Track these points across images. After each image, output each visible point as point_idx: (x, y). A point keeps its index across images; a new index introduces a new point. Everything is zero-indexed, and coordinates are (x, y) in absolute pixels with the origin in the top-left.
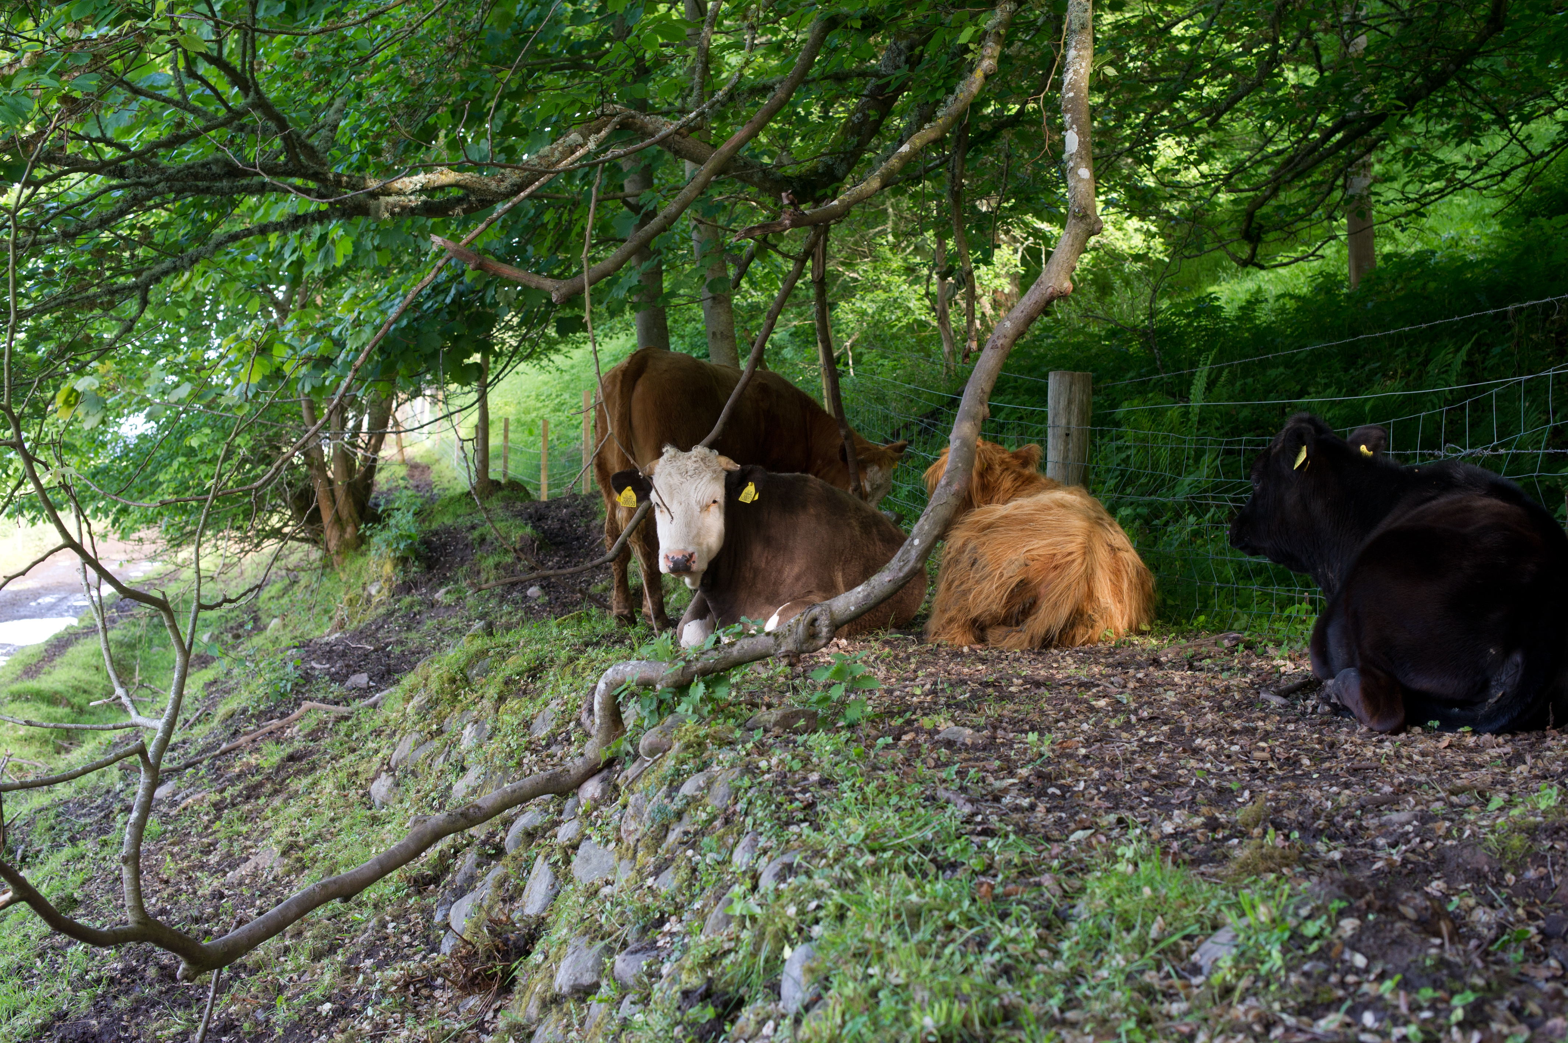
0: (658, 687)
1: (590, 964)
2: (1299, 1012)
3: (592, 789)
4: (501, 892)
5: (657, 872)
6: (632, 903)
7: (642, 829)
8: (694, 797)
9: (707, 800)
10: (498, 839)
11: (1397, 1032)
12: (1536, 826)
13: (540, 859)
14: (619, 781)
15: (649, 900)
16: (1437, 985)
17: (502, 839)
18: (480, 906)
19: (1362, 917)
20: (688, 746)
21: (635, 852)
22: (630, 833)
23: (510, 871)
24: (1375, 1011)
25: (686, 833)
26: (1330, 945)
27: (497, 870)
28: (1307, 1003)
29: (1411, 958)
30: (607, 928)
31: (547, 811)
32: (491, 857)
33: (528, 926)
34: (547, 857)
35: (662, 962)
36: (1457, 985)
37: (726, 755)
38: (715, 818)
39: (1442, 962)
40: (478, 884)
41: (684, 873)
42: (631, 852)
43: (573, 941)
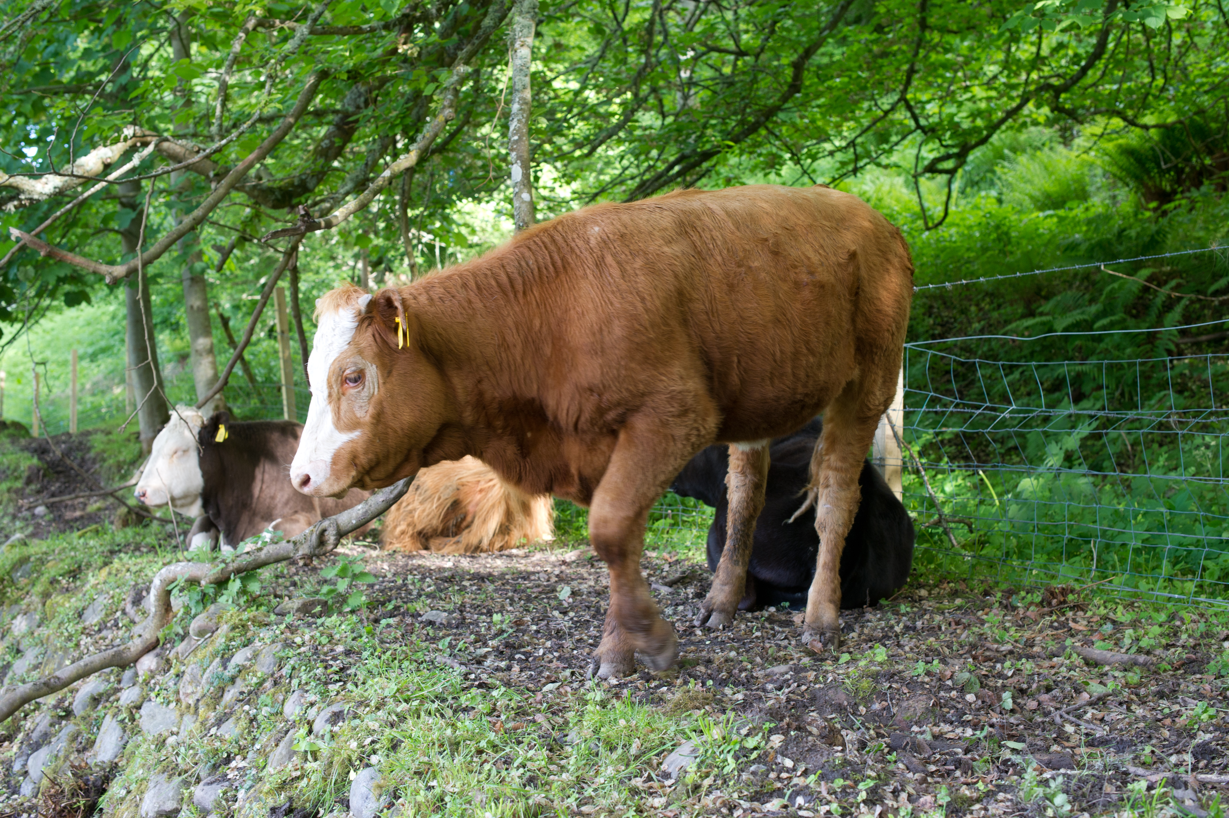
0: (203, 583)
1: (171, 794)
2: (752, 799)
3: (148, 662)
4: (75, 745)
5: (219, 722)
6: (203, 747)
7: (200, 691)
8: (244, 666)
9: (255, 668)
10: (67, 704)
11: (823, 809)
12: (878, 673)
13: (108, 718)
14: (171, 656)
15: (218, 744)
16: (845, 777)
17: (71, 704)
18: (57, 756)
19: (786, 733)
20: (234, 628)
21: (197, 709)
22: (187, 695)
23: (82, 727)
24: (805, 795)
25: (242, 693)
26: (766, 754)
27: (68, 728)
28: (756, 792)
29: (824, 759)
30: (182, 766)
31: (108, 681)
32: (61, 718)
33: (104, 769)
34: (115, 715)
35: (236, 789)
36: (858, 777)
37: (266, 634)
38: (264, 680)
39: (846, 762)
40: (53, 740)
41: (244, 723)
42: (192, 709)
43: (153, 778)
